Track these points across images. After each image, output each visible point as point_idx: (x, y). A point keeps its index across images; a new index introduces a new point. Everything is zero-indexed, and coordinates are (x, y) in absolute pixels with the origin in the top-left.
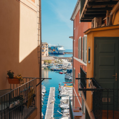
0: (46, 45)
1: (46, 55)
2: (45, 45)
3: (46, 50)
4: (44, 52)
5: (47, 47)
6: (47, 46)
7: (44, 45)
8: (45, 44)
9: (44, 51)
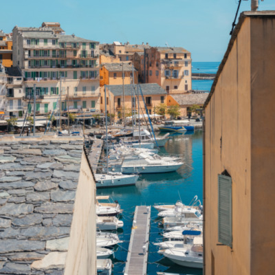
0: (186, 56)
1: (186, 86)
2: (183, 57)
3: (186, 72)
4: (180, 80)
5: (186, 63)
6: (188, 58)
7: (177, 57)
8: (181, 54)
9: (180, 74)
